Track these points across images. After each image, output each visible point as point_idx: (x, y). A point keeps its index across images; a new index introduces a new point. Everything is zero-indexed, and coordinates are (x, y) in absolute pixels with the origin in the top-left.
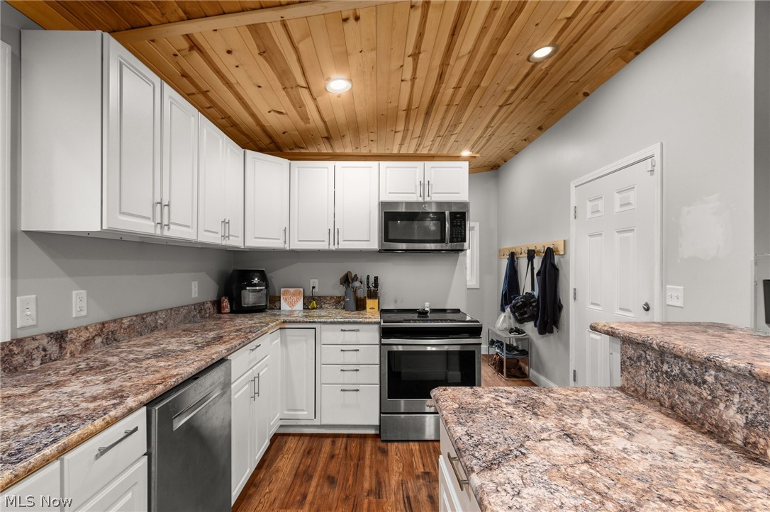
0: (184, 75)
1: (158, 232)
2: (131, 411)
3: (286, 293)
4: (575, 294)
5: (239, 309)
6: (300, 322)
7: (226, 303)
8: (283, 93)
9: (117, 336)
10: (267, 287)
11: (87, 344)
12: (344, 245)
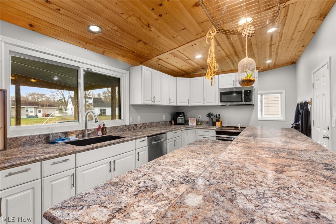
0: (159, 64)
1: (152, 103)
2: (145, 137)
3: (191, 119)
4: (314, 123)
5: (176, 124)
6: (191, 128)
7: (173, 122)
8: (183, 62)
9: (146, 127)
10: (184, 117)
11: (140, 127)
12: (207, 104)
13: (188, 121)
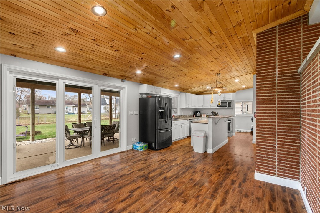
5: (196, 116)
10: (200, 114)
12: (211, 107)
13: (202, 115)
